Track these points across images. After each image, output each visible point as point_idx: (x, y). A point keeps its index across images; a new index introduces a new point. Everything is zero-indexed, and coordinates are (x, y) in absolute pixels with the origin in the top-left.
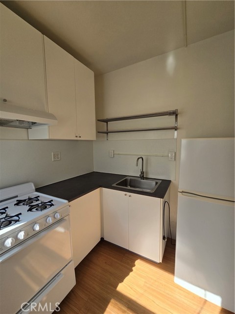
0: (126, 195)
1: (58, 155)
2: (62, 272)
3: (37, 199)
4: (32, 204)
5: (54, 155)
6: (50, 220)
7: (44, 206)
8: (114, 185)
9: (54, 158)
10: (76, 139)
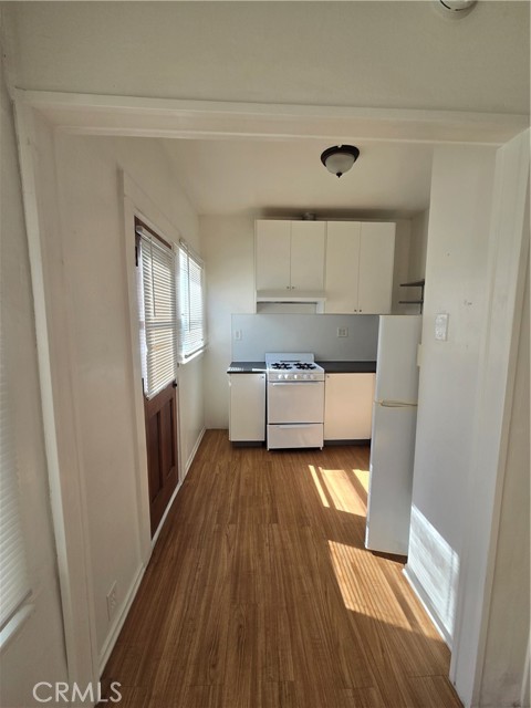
1: (344, 330)
3: (309, 364)
4: (304, 367)
5: (340, 331)
7: (309, 368)
9: (340, 334)
10: (355, 313)
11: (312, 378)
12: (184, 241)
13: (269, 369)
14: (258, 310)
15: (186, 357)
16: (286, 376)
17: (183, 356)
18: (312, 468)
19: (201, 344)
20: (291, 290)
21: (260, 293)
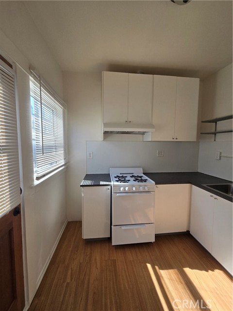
0: (211, 196)
1: (161, 152)
2: (146, 225)
3: (141, 177)
4: (138, 179)
5: (159, 152)
6: (141, 189)
7: (142, 181)
8: (205, 185)
9: (159, 154)
10: (173, 140)
11: (146, 189)
12: (34, 69)
13: (113, 183)
14: (105, 138)
15: (38, 178)
16: (127, 188)
17: (35, 178)
18: (149, 266)
19: (62, 162)
20: (128, 123)
21: (106, 125)
